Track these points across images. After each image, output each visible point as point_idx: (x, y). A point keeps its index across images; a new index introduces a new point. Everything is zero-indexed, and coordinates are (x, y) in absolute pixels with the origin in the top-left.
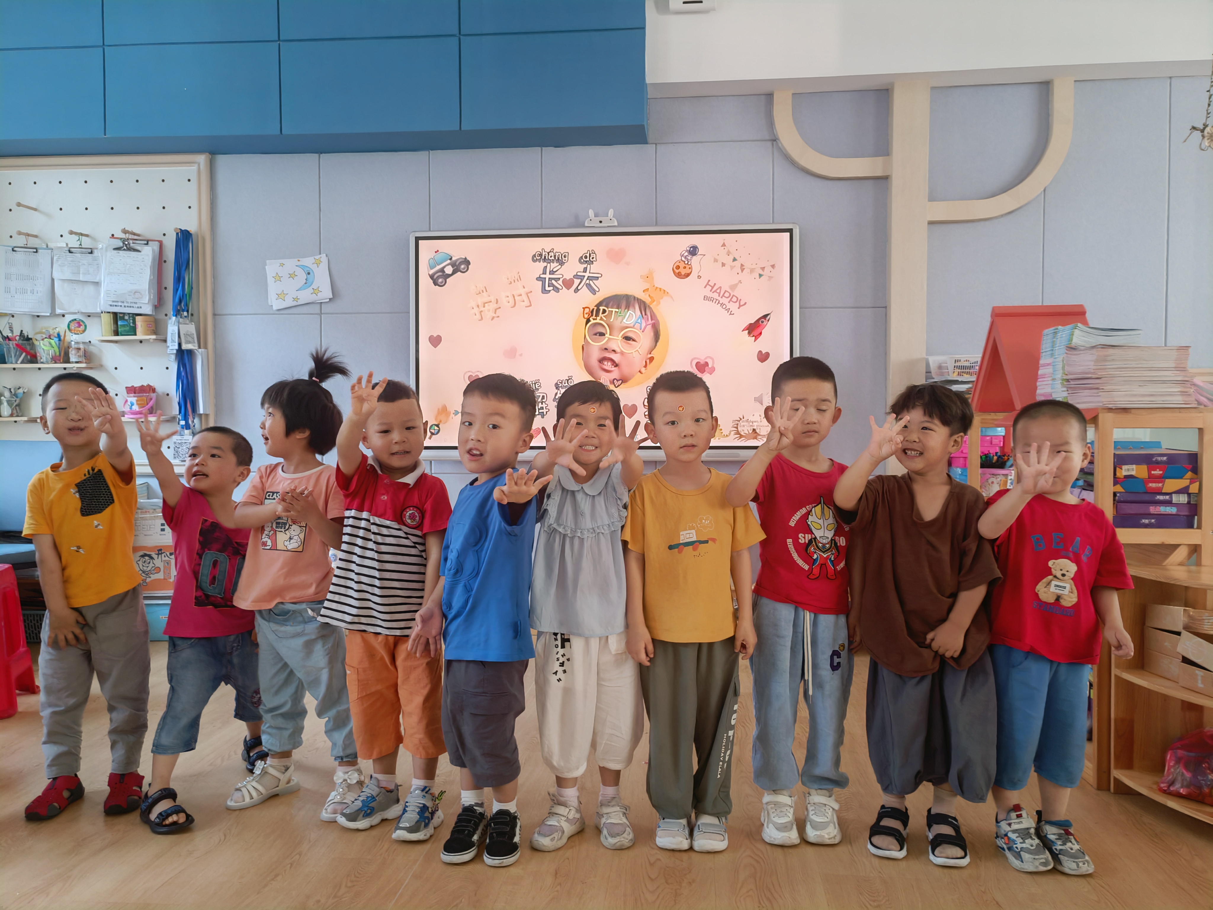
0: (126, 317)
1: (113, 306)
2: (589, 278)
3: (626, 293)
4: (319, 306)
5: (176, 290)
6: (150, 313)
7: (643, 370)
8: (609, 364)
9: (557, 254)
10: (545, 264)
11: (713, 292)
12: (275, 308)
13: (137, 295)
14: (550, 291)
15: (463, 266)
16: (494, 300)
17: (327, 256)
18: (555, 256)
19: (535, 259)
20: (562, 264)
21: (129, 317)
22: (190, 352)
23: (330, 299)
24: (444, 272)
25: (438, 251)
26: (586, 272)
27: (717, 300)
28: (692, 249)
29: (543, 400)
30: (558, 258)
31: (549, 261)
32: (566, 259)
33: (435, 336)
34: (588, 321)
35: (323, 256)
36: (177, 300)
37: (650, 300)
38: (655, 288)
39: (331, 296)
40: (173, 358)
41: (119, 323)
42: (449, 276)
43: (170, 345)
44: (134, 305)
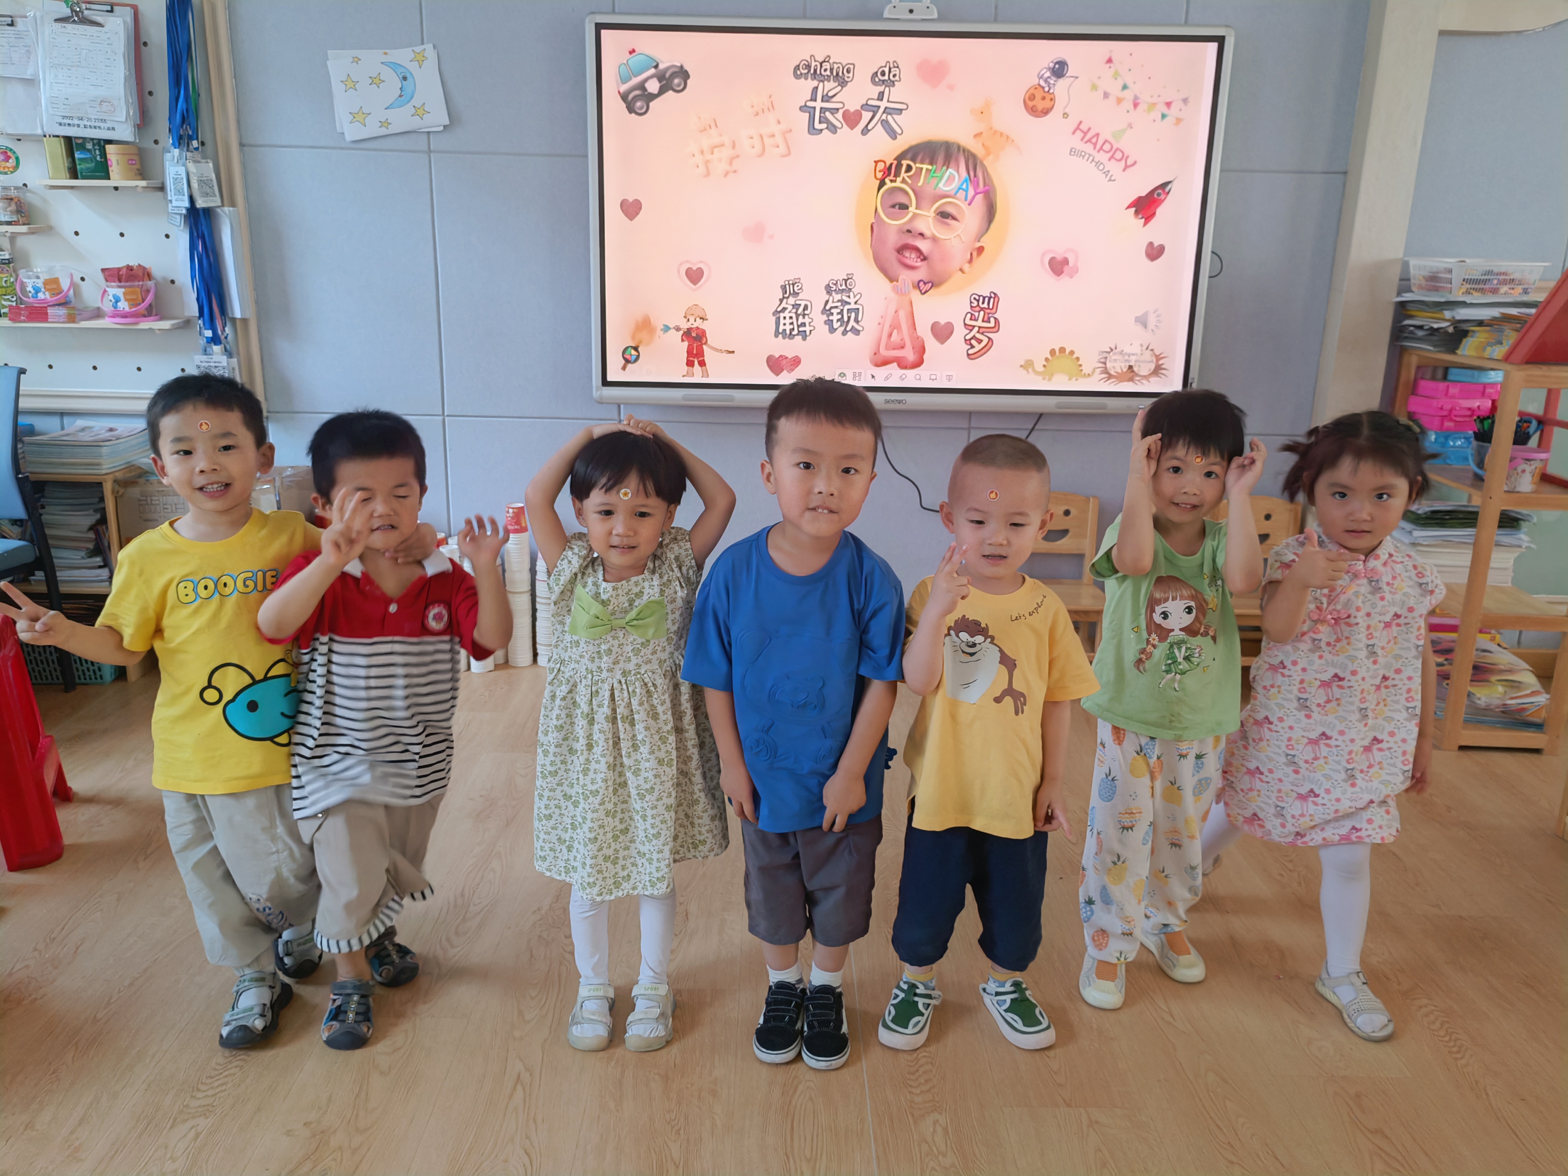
0: (89, 146)
1: (65, 125)
2: (888, 111)
3: (945, 139)
4: (425, 137)
5: (174, 100)
6: (130, 138)
7: (966, 267)
8: (913, 256)
9: (836, 66)
10: (815, 83)
11: (1086, 142)
12: (349, 137)
13: (105, 107)
14: (822, 130)
15: (676, 81)
16: (728, 143)
17: (434, 47)
18: (832, 70)
19: (799, 73)
20: (843, 83)
21: (94, 145)
22: (208, 212)
23: (445, 126)
24: (645, 89)
25: (633, 51)
26: (882, 100)
27: (1090, 155)
28: (1057, 66)
29: (806, 312)
30: (837, 74)
31: (823, 78)
32: (851, 75)
33: (631, 201)
34: (882, 184)
35: (429, 47)
36: (178, 118)
37: (984, 152)
38: (993, 131)
39: (447, 122)
40: (179, 220)
41: (76, 156)
42: (653, 97)
43: (174, 198)
44: (102, 125)
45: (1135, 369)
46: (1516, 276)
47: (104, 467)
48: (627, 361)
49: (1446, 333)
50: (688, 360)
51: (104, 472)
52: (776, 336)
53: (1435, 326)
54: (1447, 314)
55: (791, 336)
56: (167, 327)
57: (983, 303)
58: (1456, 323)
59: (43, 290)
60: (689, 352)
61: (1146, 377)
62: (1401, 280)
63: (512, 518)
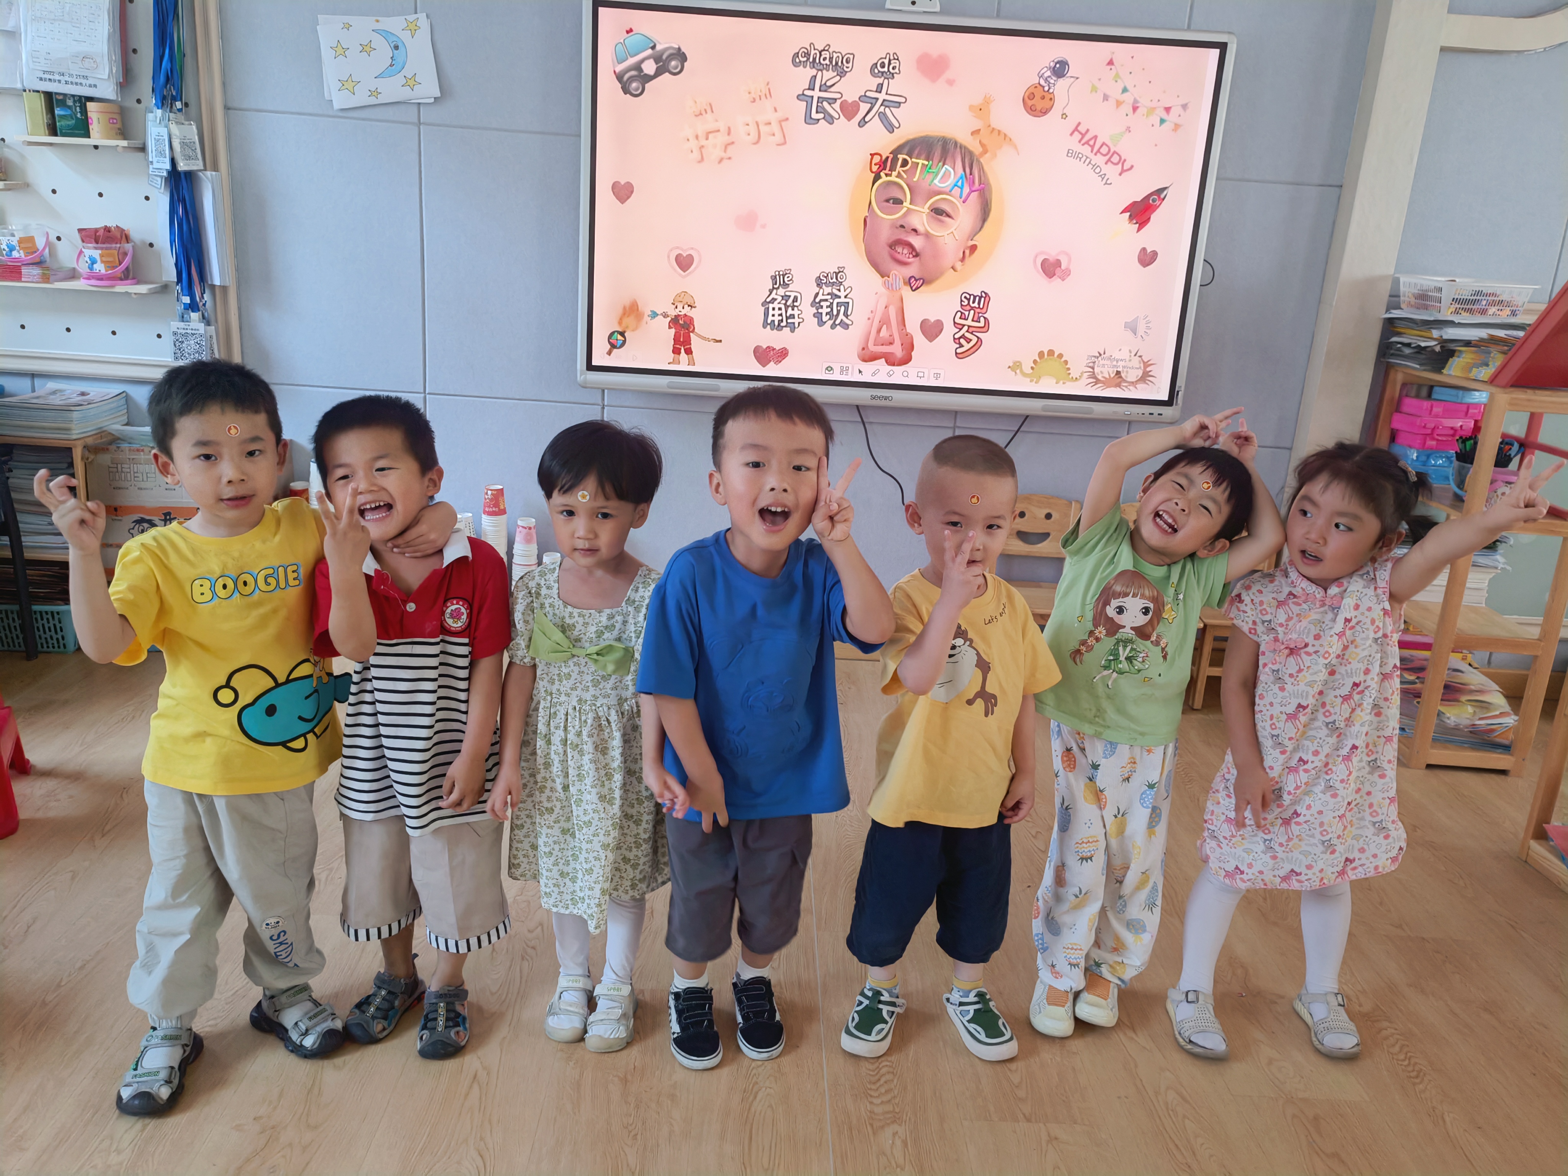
0: (70, 103)
1: (45, 80)
2: (886, 103)
3: (943, 135)
4: (415, 108)
5: (159, 59)
6: (112, 97)
7: (958, 265)
8: (905, 251)
9: (835, 55)
10: (814, 72)
11: (1083, 144)
12: (337, 105)
13: (88, 63)
14: (818, 120)
15: (673, 63)
16: (723, 129)
17: (428, 16)
18: (831, 59)
19: (797, 60)
20: (842, 74)
21: (75, 102)
22: (190, 175)
23: (436, 99)
24: (641, 70)
25: (631, 31)
26: (880, 92)
27: (1087, 157)
28: (1058, 66)
29: (795, 304)
30: (837, 63)
31: (821, 67)
32: (850, 65)
33: (623, 183)
34: (877, 177)
35: (422, 16)
36: (162, 79)
37: (981, 149)
38: (990, 129)
39: (439, 95)
40: (159, 182)
41: (56, 112)
42: (649, 78)
43: (155, 160)
44: (84, 81)
45: (1123, 375)
46: (1504, 297)
47: (74, 432)
48: (613, 346)
49: (1434, 351)
50: (674, 347)
51: (74, 437)
52: (764, 327)
53: (1423, 344)
54: (1435, 333)
55: (779, 327)
56: (144, 292)
57: (974, 302)
58: (1443, 342)
59: (18, 248)
60: (676, 340)
61: (1133, 384)
62: (1390, 296)
63: (491, 500)
